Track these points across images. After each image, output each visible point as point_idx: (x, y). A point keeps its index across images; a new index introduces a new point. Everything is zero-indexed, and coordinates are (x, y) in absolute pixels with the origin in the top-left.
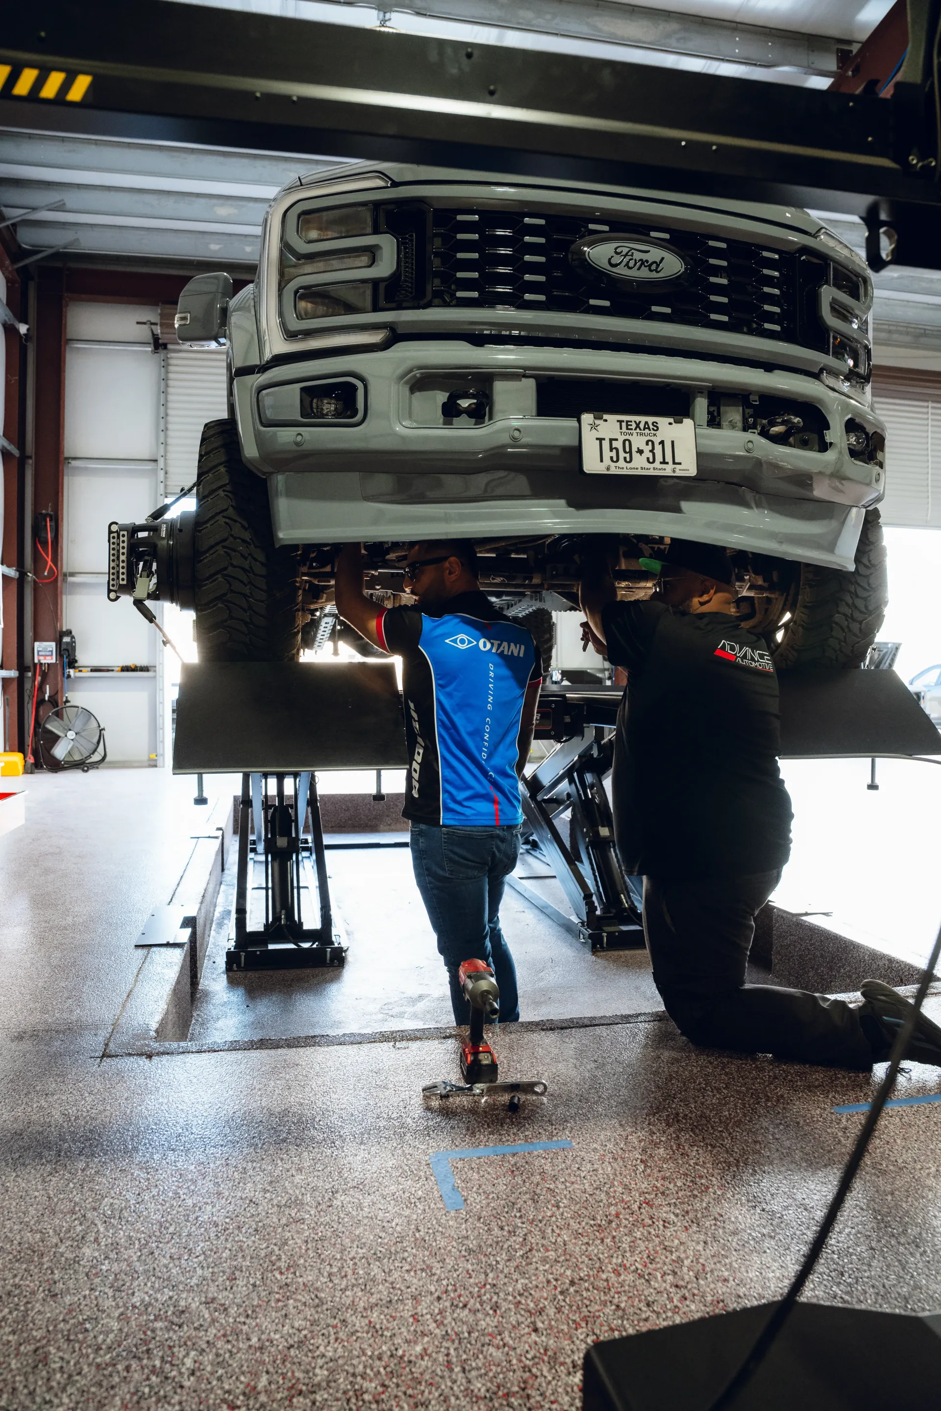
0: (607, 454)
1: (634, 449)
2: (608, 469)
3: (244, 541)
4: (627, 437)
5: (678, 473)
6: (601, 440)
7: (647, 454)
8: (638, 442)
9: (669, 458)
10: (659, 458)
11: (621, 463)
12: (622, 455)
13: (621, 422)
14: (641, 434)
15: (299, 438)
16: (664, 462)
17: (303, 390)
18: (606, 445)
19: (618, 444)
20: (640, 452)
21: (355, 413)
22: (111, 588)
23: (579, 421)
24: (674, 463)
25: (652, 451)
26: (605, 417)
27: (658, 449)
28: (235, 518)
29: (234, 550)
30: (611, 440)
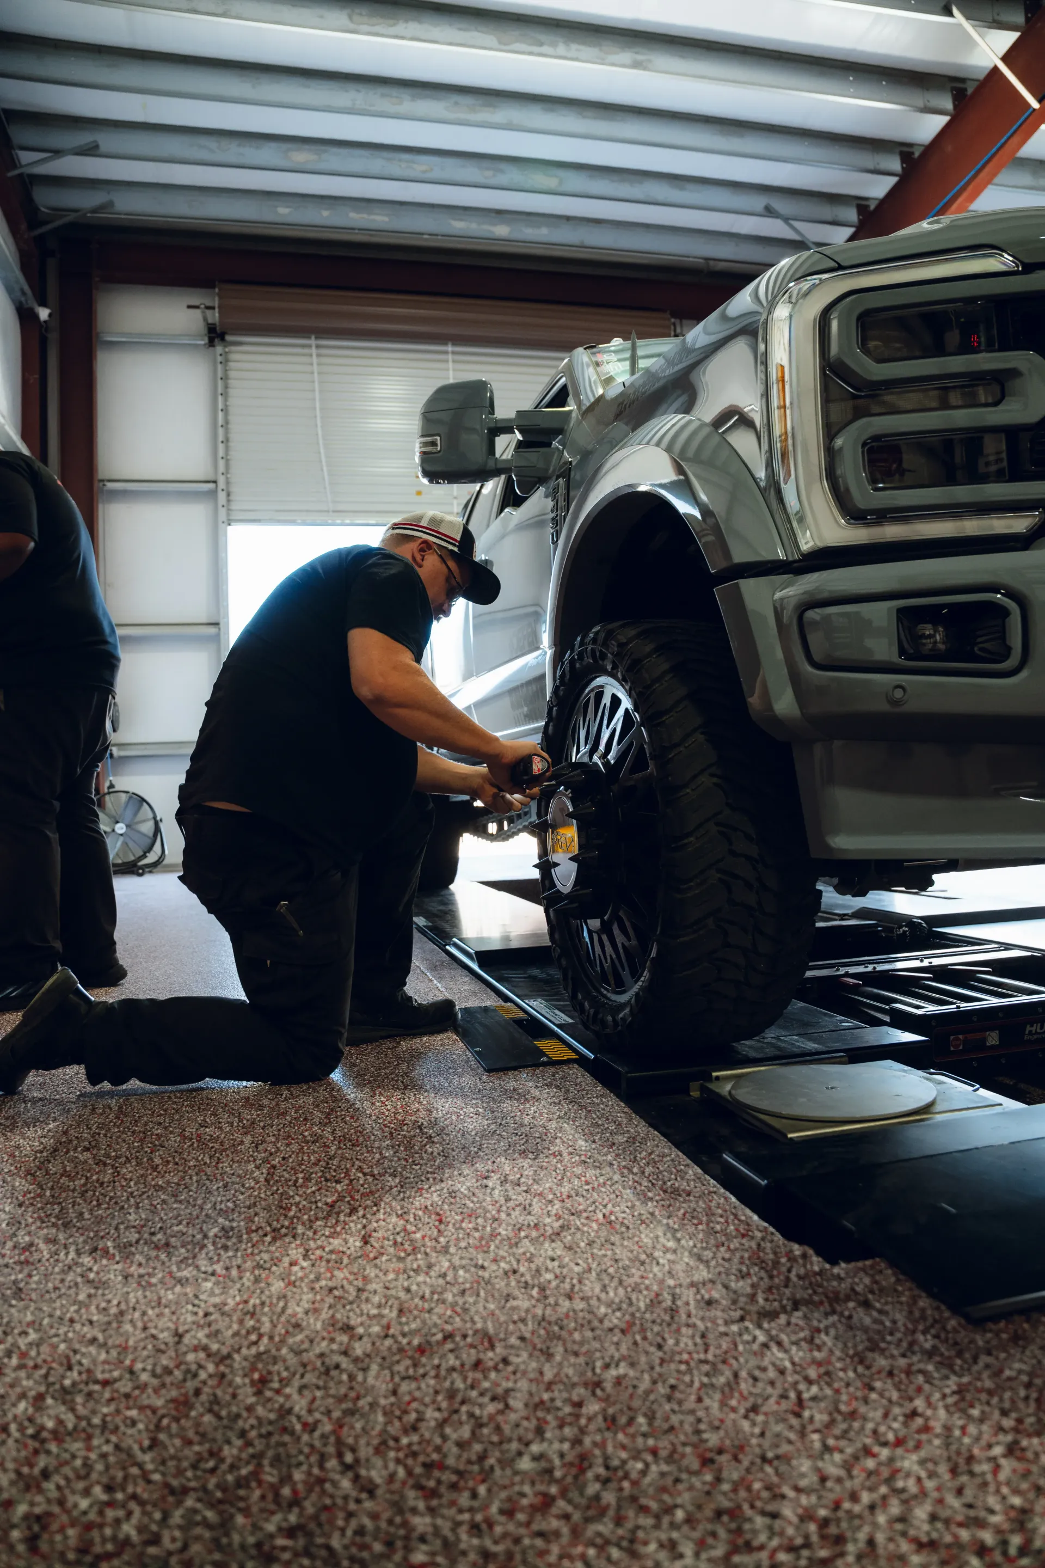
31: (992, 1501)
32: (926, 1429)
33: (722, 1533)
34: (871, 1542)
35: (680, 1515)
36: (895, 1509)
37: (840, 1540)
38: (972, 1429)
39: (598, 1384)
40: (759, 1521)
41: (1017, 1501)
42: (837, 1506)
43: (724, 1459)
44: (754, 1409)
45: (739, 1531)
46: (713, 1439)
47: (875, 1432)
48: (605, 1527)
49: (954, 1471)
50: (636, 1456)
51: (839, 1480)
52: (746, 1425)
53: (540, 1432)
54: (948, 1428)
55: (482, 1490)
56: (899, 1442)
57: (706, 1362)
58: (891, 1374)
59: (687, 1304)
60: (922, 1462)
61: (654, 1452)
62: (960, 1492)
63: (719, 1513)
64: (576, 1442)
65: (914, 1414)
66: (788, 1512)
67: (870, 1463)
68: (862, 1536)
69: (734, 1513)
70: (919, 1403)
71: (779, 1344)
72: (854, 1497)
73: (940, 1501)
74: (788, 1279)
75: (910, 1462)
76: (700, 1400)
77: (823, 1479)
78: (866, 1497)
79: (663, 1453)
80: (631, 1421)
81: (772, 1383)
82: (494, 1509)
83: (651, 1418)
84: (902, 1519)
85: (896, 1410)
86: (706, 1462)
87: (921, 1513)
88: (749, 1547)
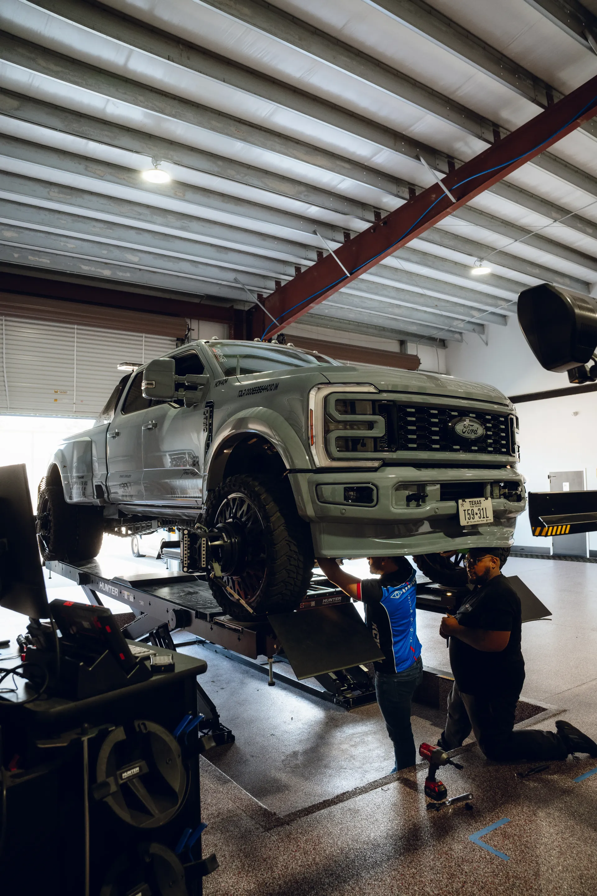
0: (467, 516)
1: (475, 513)
2: (468, 523)
3: (295, 552)
4: (472, 508)
5: (488, 522)
6: (465, 510)
7: (479, 515)
8: (476, 510)
9: (485, 516)
10: (482, 516)
11: (471, 520)
12: (471, 516)
13: (470, 502)
14: (476, 506)
15: (344, 511)
16: (484, 518)
17: (345, 488)
18: (466, 512)
19: (470, 512)
20: (477, 514)
21: (372, 501)
22: (184, 565)
23: (457, 503)
24: (487, 517)
25: (480, 513)
26: (466, 500)
27: (482, 511)
28: (291, 540)
29: (292, 557)
30: (468, 510)
31: (310, 858)
32: (300, 848)
33: (270, 871)
34: (292, 867)
35: (262, 870)
36: (296, 862)
37: (288, 868)
38: (308, 846)
39: (241, 850)
40: (275, 868)
41: (314, 857)
42: (287, 863)
43: (267, 859)
44: (271, 849)
45: (272, 870)
46: (265, 856)
47: (292, 850)
48: (251, 874)
49: (304, 854)
50: (252, 862)
51: (287, 859)
52: (270, 853)
53: (234, 861)
54: (304, 847)
55: (228, 873)
56: (296, 851)
57: (259, 842)
58: (294, 839)
59: (253, 829)
60: (300, 854)
61: (255, 860)
62: (305, 857)
63: (269, 868)
64: (241, 862)
65: (298, 845)
66: (279, 866)
67: (291, 856)
68: (291, 867)
69: (271, 867)
70: (299, 843)
71: (273, 836)
72: (289, 861)
73: (303, 859)
74: (272, 820)
75: (298, 854)
76: (261, 850)
77: (284, 860)
78: (291, 861)
79: (257, 860)
80: (249, 856)
81: (273, 844)
82: (232, 875)
83: (253, 855)
84: (297, 863)
85: (295, 845)
86: (265, 860)
87: (300, 861)
88: (274, 872)
